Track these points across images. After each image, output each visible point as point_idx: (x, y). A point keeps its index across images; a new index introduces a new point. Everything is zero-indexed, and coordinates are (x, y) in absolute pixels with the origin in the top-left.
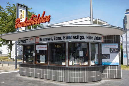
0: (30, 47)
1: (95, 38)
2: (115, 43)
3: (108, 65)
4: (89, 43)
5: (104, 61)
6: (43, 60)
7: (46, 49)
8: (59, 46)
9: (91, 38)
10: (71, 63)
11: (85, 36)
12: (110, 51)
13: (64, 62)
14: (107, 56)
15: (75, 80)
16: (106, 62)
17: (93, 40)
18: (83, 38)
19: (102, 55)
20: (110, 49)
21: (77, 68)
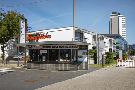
0: (35, 51)
1: (74, 47)
2: (85, 49)
3: (82, 62)
4: (71, 50)
5: (79, 60)
6: (44, 59)
7: (47, 52)
8: (55, 51)
9: (72, 47)
10: (61, 61)
11: (69, 46)
12: (83, 54)
13: (57, 60)
14: (81, 57)
15: (63, 69)
16: (81, 60)
17: (73, 48)
18: (68, 47)
19: (78, 56)
20: (83, 53)
21: (64, 63)
